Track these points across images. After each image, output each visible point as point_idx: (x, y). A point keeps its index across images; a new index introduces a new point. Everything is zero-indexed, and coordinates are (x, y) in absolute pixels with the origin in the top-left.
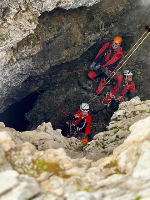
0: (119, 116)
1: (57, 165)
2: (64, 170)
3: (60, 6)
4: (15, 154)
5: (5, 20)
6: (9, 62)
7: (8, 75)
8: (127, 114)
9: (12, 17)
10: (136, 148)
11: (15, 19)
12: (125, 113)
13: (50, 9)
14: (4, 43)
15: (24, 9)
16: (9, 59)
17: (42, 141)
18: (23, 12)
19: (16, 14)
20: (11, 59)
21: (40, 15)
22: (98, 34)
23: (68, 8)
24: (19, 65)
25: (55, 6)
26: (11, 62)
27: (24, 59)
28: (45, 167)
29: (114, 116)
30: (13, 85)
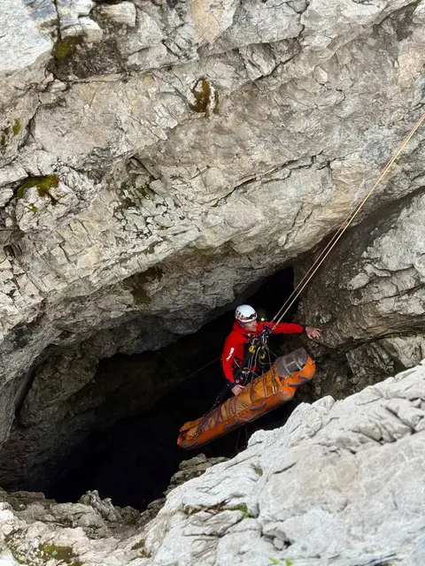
0: (178, 479)
1: (69, 550)
2: (78, 555)
3: (120, 351)
4: (19, 538)
5: (57, 370)
6: (66, 417)
7: (65, 432)
8: (187, 476)
9: (65, 366)
10: (166, 522)
11: (70, 367)
12: (185, 475)
13: (110, 354)
14: (55, 395)
15: (79, 356)
16: (64, 415)
17: (77, 516)
18: (79, 359)
19: (70, 363)
20: (68, 414)
21: (98, 362)
22: (172, 380)
23: (130, 354)
24: (78, 420)
25: (115, 352)
26: (67, 416)
27: (84, 413)
28: (55, 553)
29: (172, 479)
30: (72, 444)
